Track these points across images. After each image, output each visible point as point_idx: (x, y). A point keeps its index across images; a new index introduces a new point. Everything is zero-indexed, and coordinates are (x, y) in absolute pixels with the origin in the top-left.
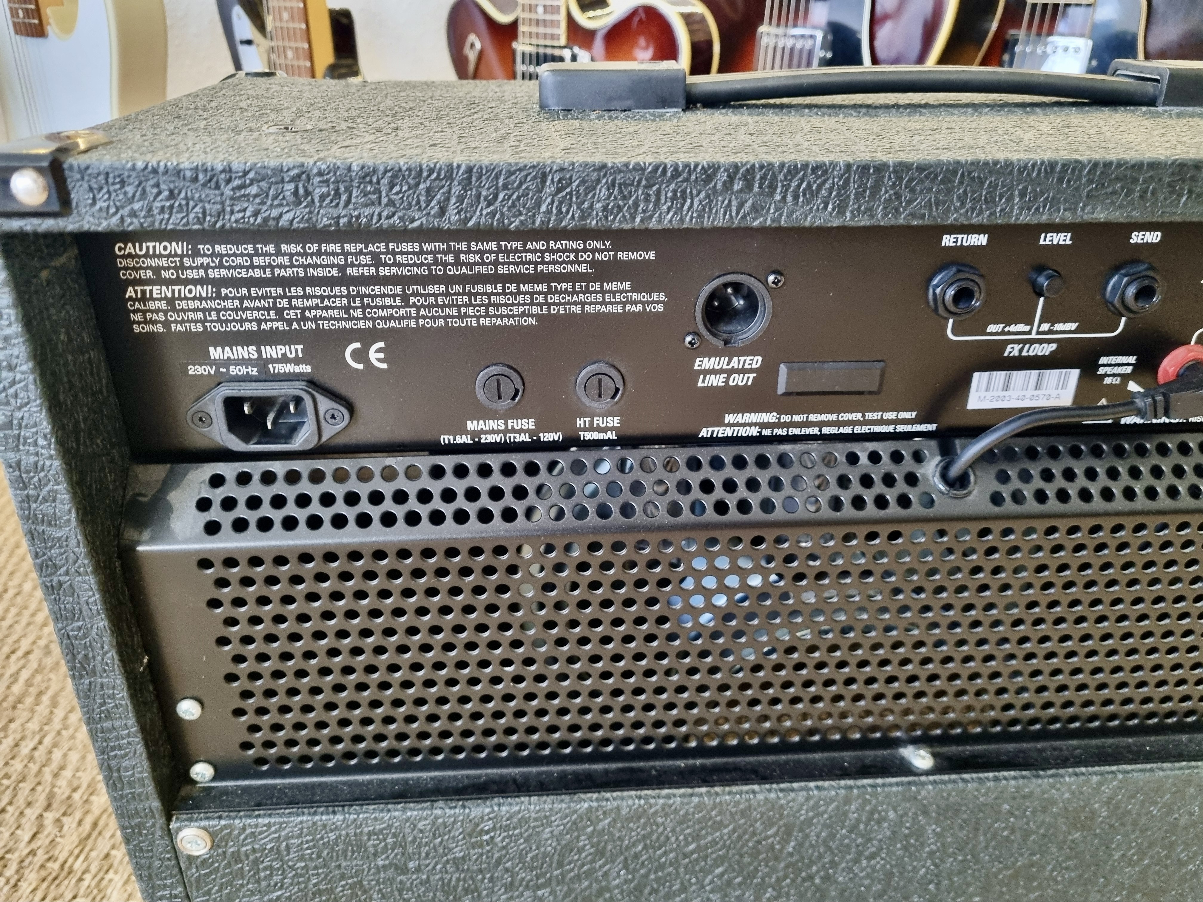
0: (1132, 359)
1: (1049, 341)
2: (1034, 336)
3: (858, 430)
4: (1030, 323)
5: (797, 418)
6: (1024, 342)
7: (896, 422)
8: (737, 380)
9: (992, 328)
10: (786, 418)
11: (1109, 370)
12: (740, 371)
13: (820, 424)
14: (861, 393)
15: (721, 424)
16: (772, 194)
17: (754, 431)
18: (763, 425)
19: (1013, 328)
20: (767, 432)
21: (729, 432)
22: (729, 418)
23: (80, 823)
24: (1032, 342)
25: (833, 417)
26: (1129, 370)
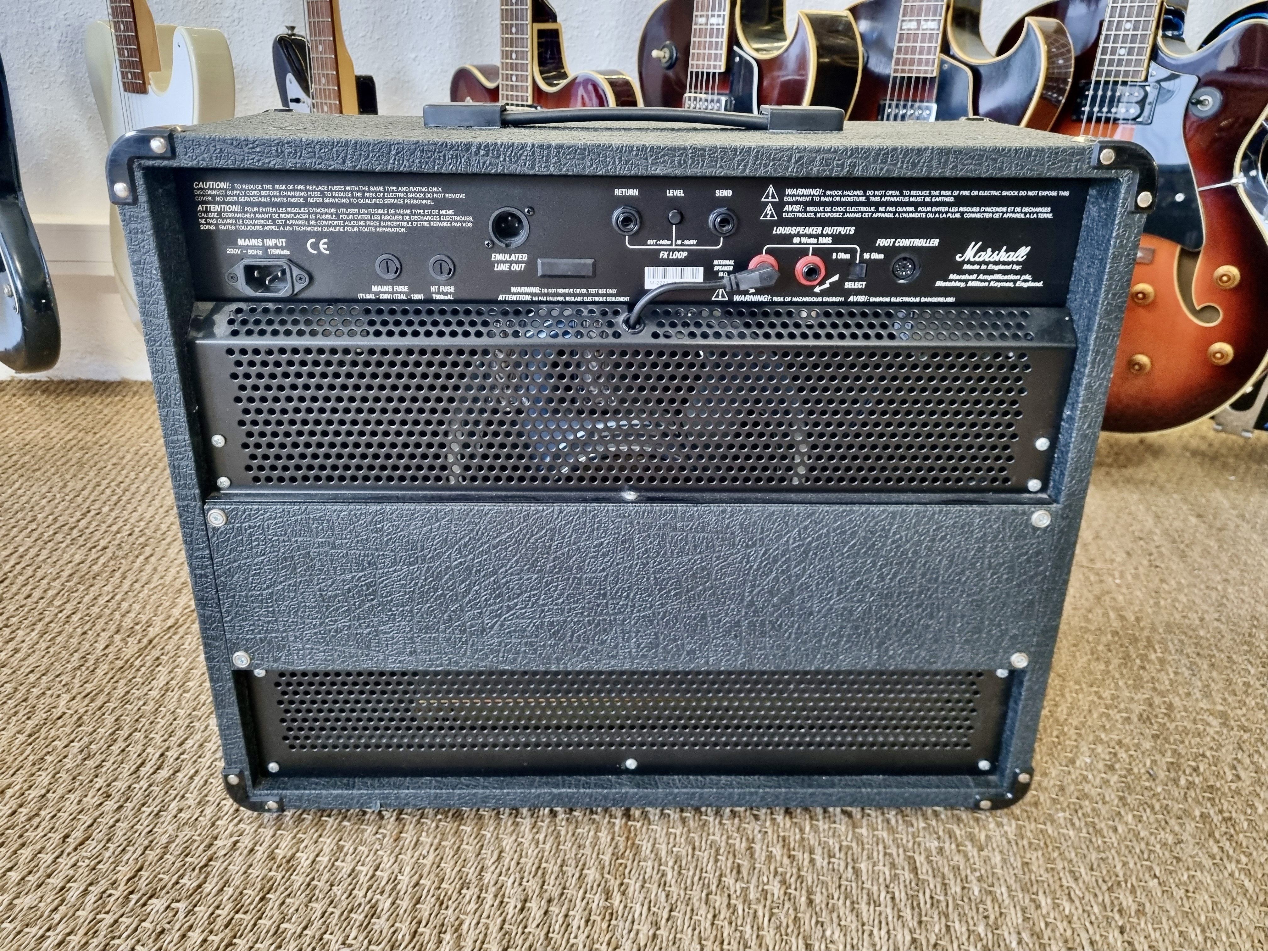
0: (732, 262)
1: (683, 250)
2: (674, 247)
3: (585, 299)
4: (671, 240)
5: (551, 291)
6: (669, 250)
7: (607, 295)
8: (516, 267)
9: (650, 242)
10: (545, 291)
11: (720, 268)
12: (516, 262)
13: (564, 295)
14: (583, 277)
15: (510, 292)
16: (498, 157)
17: (528, 298)
18: (533, 294)
19: (661, 242)
20: (535, 299)
21: (514, 298)
22: (514, 289)
23: (139, 641)
24: (674, 250)
25: (571, 291)
26: (731, 268)
